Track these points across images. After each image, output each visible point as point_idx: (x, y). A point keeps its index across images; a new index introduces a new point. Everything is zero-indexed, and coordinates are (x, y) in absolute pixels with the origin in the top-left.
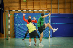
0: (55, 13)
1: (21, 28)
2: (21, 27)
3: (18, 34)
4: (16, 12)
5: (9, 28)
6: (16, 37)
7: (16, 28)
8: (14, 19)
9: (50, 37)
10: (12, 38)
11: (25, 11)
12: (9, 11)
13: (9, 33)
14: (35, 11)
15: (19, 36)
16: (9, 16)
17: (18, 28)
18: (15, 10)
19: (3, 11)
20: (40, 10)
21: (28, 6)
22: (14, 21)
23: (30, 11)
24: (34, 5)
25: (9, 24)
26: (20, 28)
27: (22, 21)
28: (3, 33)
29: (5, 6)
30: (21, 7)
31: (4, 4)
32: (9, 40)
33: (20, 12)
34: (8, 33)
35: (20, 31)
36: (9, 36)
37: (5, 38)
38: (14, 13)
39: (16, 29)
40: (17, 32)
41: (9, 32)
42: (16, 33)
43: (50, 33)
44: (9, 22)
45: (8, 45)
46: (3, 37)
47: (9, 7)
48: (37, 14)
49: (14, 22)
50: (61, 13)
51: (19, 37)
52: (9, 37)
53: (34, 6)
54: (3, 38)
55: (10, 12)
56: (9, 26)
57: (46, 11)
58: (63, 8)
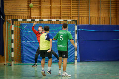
0: (84, 24)
1: (31, 48)
2: (32, 46)
3: (27, 56)
4: (24, 23)
5: (13, 47)
6: (23, 61)
7: (24, 47)
8: (21, 34)
9: (76, 61)
10: (17, 63)
11: (38, 20)
12: (13, 21)
13: (13, 56)
14: (53, 20)
15: (29, 60)
16: (13, 29)
17: (27, 47)
18: (22, 20)
19: (4, 21)
20: (61, 18)
21: (42, 13)
22: (21, 36)
23: (46, 20)
24: (52, 11)
25: (13, 41)
26: (29, 47)
27: (33, 36)
28: (3, 55)
29: (6, 13)
30: (32, 15)
31: (5, 10)
32: (13, 66)
33: (30, 22)
34: (11, 55)
35: (29, 52)
36: (13, 59)
37: (6, 63)
38: (21, 23)
39: (24, 49)
40: (24, 53)
41: (13, 54)
42: (23, 55)
43: (76, 55)
44: (13, 38)
45: (11, 74)
46: (4, 61)
47: (13, 15)
48: (56, 25)
49: (21, 38)
50: (93, 24)
51: (28, 62)
52: (13, 62)
53: (52, 13)
54: (3, 63)
55: (15, 21)
56: (13, 44)
57: (71, 20)
58: (97, 16)
